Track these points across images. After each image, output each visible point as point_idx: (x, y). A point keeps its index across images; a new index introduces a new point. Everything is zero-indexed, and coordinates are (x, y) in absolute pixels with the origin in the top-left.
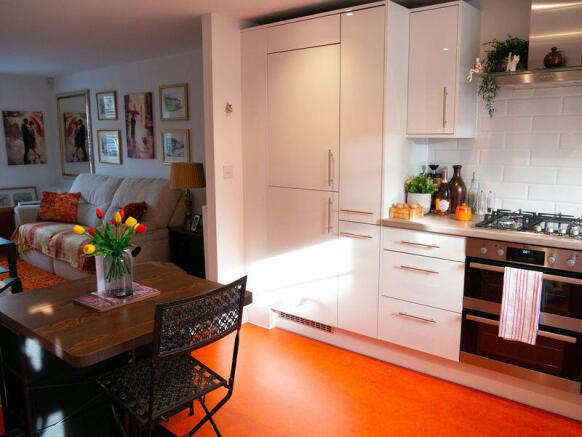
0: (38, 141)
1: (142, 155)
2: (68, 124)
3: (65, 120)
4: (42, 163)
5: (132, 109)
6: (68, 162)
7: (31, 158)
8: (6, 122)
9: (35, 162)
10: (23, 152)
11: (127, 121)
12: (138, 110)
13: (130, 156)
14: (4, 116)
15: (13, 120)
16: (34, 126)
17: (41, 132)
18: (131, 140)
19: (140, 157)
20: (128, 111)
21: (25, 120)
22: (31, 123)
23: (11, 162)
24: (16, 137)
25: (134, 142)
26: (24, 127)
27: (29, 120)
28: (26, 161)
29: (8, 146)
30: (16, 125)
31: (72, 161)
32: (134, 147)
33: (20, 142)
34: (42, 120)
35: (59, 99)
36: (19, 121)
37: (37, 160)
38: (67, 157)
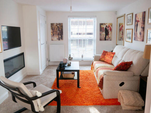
0: (110, 33)
1: (139, 39)
2: (120, 27)
3: (120, 25)
4: (110, 40)
5: (137, 20)
6: (119, 40)
7: (107, 38)
8: (100, 27)
9: (108, 40)
10: (105, 36)
11: (135, 25)
12: (139, 20)
13: (135, 40)
14: (100, 25)
15: (102, 26)
16: (109, 28)
17: (111, 30)
18: (136, 33)
19: (138, 41)
20: (136, 21)
21: (106, 26)
22: (108, 27)
23: (101, 40)
24: (103, 32)
25: (137, 34)
26: (106, 28)
27: (108, 26)
28: (105, 40)
29: (100, 34)
30: (103, 28)
31: (120, 40)
32: (136, 36)
33: (104, 33)
34: (112, 26)
35: (117, 18)
36: (104, 26)
37: (109, 39)
38: (119, 38)
